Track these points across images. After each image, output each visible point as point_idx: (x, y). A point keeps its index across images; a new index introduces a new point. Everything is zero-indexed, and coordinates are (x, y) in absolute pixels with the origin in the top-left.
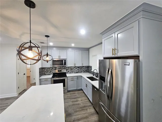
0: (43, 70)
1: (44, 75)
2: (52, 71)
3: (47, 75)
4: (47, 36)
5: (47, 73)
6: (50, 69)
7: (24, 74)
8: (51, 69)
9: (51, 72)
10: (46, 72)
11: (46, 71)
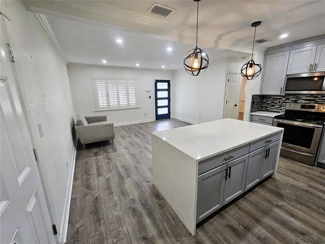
0: (265, 100)
1: (264, 111)
2: (286, 104)
3: (271, 111)
4: (256, 24)
5: (272, 107)
6: (281, 99)
7: (236, 105)
8: (283, 99)
9: (283, 108)
10: (269, 106)
11: (269, 104)
